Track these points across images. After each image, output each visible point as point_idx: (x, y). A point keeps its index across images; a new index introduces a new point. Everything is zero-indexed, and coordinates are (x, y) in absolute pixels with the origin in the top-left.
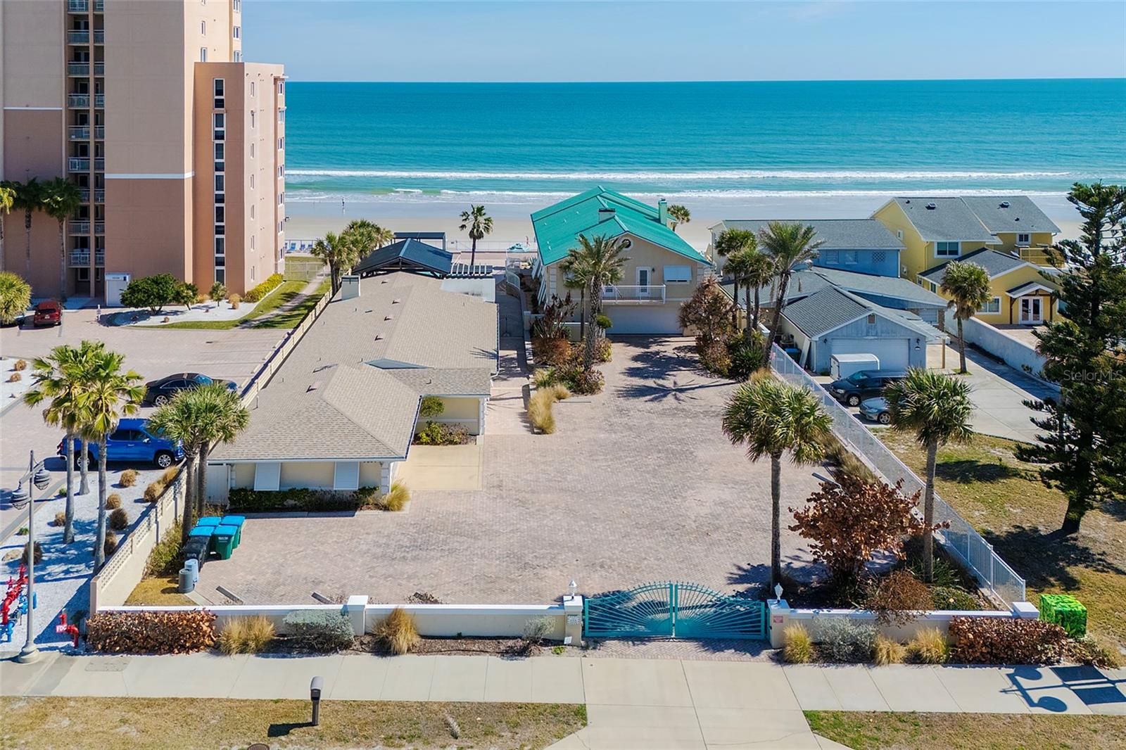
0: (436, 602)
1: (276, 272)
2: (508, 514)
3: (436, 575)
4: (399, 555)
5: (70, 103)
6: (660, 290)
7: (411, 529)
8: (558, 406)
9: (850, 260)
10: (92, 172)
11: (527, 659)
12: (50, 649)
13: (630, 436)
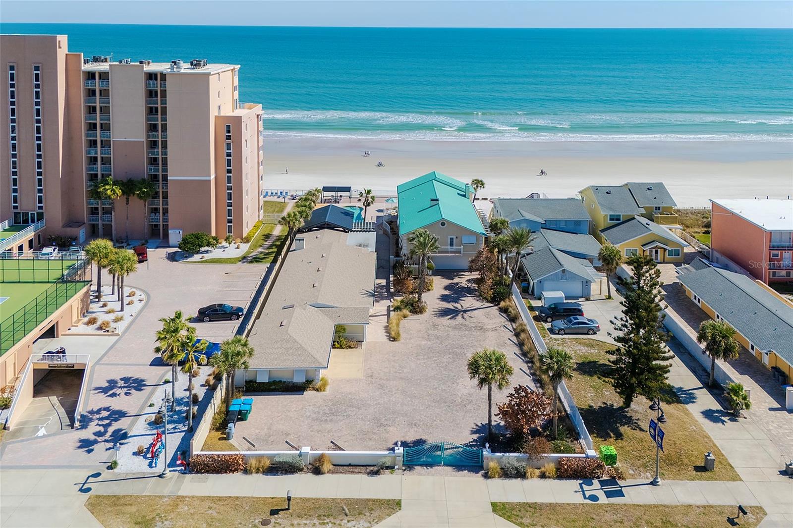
1: (259, 219)
2: (375, 394)
3: (341, 430)
4: (324, 418)
5: (148, 136)
7: (329, 403)
8: (404, 322)
9: (562, 225)
10: (160, 173)
11: (379, 476)
12: (174, 471)
13: (437, 342)
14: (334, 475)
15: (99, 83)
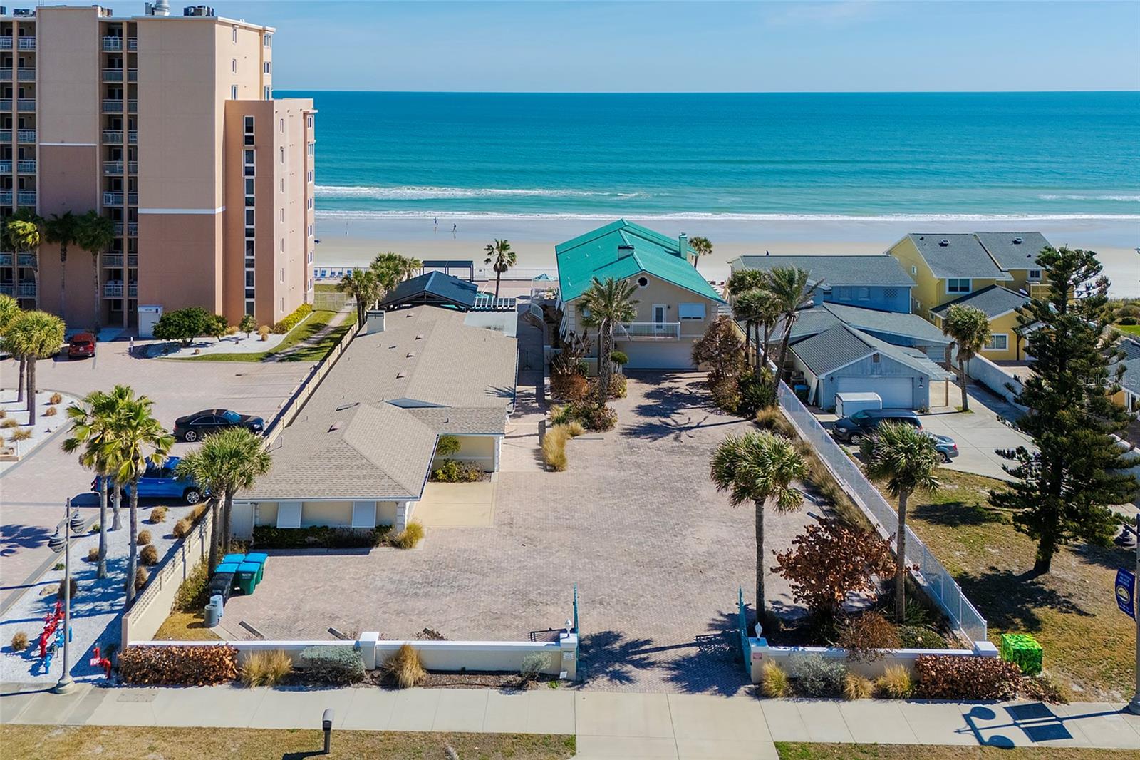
0: (442, 638)
1: (305, 302)
2: (516, 551)
3: (445, 612)
4: (411, 591)
5: (104, 138)
6: (676, 327)
7: (424, 565)
8: (571, 443)
9: (863, 297)
10: (125, 206)
11: (524, 693)
12: (85, 681)
13: (638, 473)
14: (429, 691)
15: (18, 42)
